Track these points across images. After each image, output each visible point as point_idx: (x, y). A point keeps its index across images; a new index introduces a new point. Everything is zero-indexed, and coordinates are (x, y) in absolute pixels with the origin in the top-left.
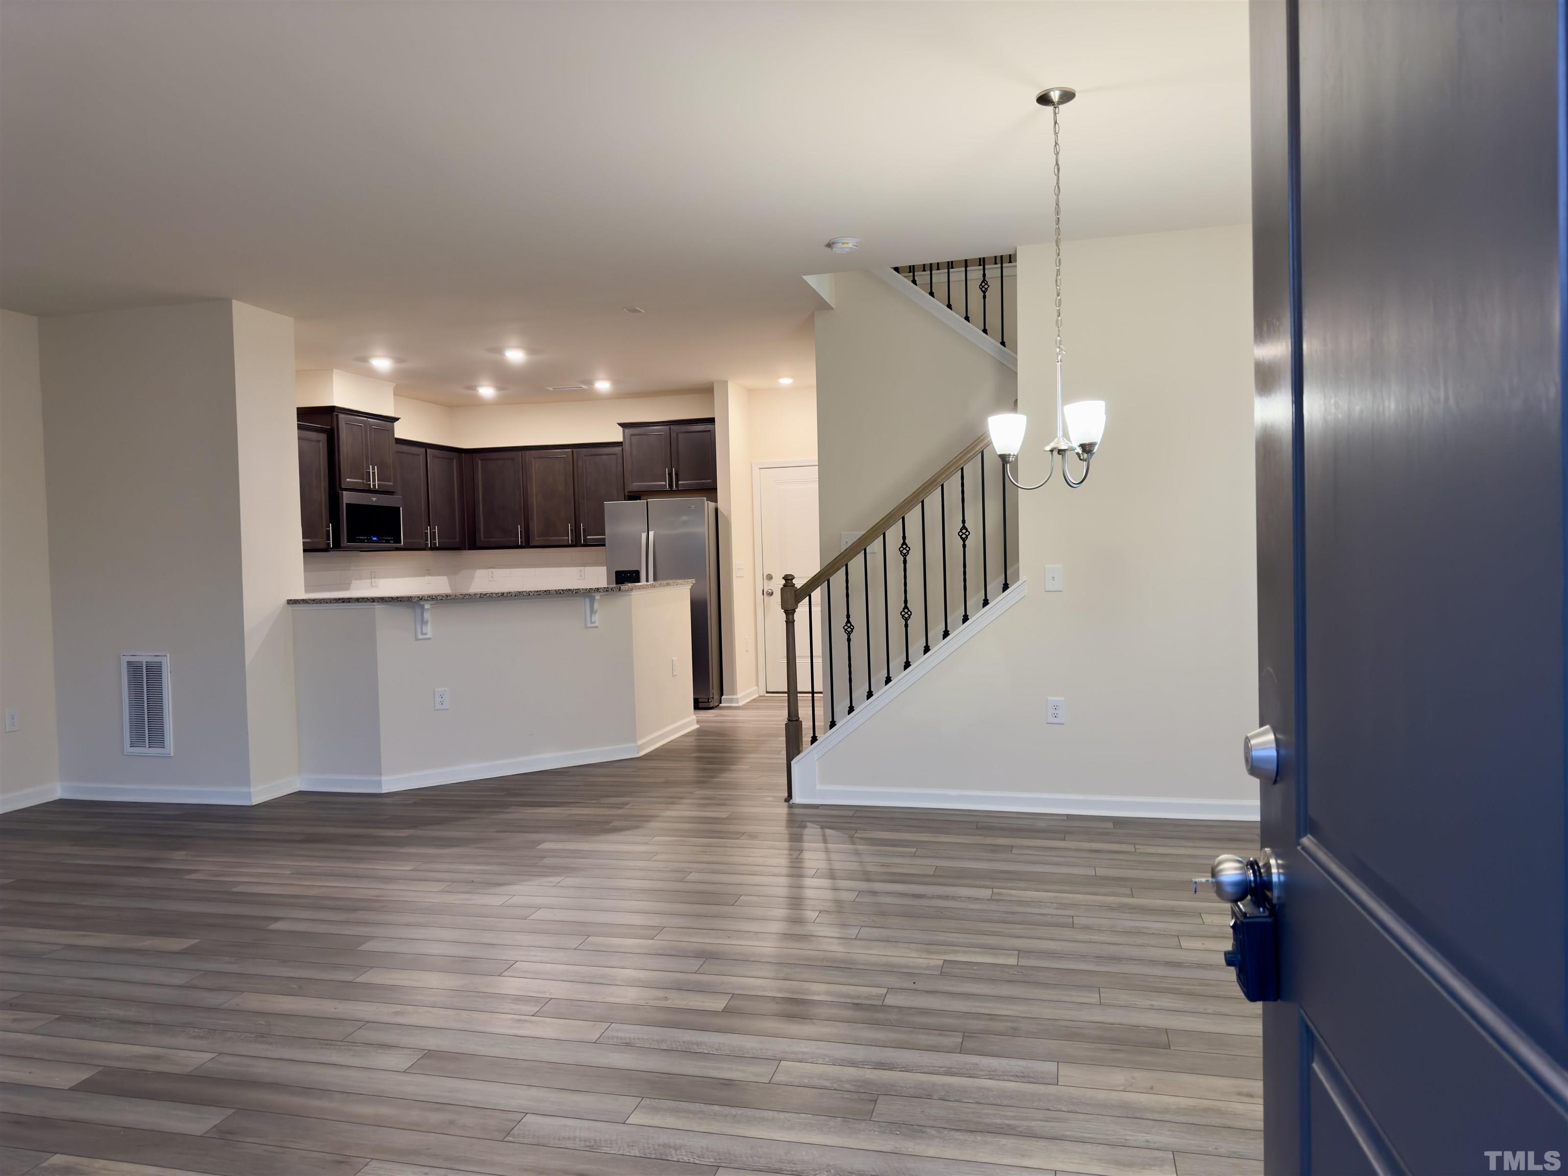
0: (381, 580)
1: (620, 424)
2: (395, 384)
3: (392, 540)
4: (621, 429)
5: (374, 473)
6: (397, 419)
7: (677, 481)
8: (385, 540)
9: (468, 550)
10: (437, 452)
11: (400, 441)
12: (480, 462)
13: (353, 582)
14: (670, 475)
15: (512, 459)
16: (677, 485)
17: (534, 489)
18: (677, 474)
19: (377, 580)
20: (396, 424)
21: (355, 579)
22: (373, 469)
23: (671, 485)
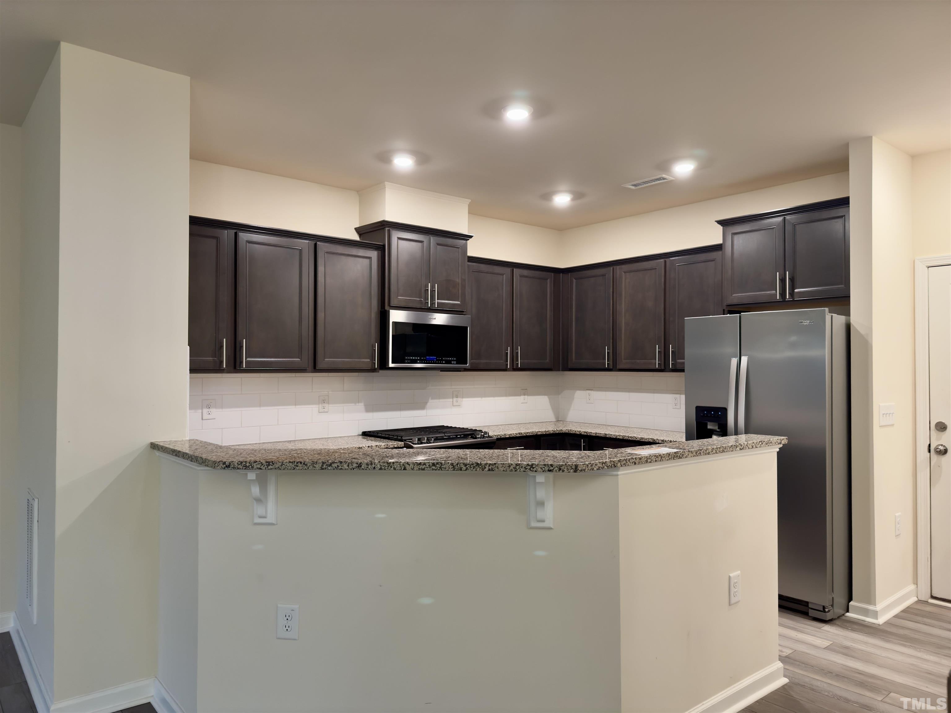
0: (464, 399)
1: (720, 222)
2: (470, 201)
3: (454, 360)
4: (720, 228)
5: (433, 291)
6: (471, 237)
7: (792, 288)
8: (444, 360)
9: (561, 371)
10: (525, 272)
11: (472, 259)
12: (574, 280)
13: (430, 401)
14: (783, 281)
15: (604, 275)
16: (792, 294)
17: (623, 306)
18: (792, 280)
19: (459, 399)
20: (470, 242)
21: (432, 399)
22: (433, 287)
23: (783, 294)
